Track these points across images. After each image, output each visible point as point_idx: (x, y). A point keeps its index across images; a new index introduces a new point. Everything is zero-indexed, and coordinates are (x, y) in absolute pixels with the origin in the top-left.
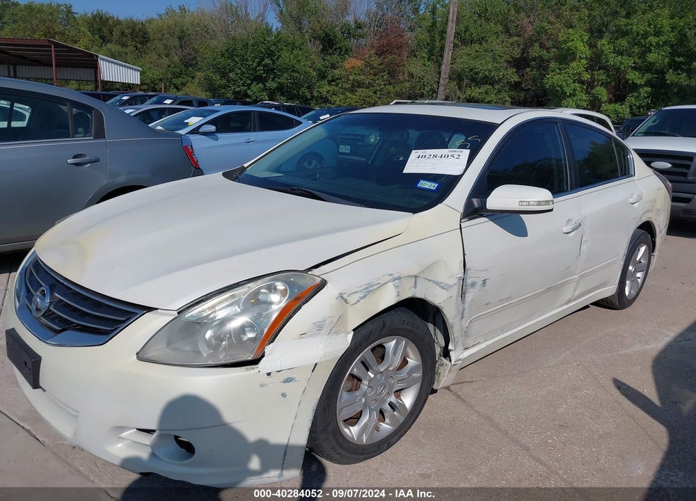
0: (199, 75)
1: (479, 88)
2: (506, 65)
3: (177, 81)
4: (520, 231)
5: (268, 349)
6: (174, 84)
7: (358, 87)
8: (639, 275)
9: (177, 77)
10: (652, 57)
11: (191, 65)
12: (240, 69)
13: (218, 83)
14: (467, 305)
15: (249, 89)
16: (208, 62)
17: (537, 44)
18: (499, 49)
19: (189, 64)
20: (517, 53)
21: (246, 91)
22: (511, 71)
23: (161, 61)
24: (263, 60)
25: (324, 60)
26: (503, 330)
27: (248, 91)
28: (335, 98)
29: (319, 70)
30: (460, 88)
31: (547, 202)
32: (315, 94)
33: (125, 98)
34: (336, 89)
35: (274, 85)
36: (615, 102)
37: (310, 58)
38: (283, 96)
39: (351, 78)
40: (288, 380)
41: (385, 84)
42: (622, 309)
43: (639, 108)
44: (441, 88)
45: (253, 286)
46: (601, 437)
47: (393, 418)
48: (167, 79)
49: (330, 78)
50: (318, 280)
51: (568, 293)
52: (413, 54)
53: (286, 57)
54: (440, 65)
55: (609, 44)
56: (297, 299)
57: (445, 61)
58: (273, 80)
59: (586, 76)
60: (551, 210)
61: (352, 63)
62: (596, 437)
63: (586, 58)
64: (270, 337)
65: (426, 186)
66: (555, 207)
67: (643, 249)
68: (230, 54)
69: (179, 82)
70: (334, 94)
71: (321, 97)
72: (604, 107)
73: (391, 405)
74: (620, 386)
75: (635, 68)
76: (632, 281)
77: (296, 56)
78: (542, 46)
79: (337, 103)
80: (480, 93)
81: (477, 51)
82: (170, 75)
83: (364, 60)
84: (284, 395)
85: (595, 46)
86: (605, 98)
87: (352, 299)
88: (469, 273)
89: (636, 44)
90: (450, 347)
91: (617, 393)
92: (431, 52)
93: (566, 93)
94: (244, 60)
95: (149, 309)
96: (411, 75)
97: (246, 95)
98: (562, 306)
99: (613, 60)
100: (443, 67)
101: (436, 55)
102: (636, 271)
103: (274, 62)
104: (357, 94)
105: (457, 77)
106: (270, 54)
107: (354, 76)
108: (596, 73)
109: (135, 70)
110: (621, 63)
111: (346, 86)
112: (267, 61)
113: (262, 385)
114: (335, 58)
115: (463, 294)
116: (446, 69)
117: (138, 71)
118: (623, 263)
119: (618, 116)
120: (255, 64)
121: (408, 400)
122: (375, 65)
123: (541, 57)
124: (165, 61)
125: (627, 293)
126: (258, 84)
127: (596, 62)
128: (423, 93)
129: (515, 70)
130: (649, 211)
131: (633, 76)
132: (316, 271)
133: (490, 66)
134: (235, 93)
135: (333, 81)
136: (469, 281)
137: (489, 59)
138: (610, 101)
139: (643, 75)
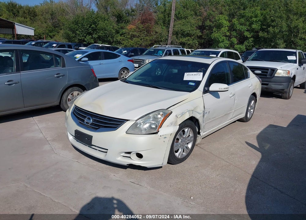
0: (62, 32)
1: (185, 38)
2: (196, 28)
3: (51, 34)
4: (218, 97)
5: (160, 130)
6: (49, 35)
7: (134, 37)
8: (252, 110)
9: (50, 32)
10: (254, 26)
11: (57, 27)
12: (81, 29)
13: (71, 36)
14: (205, 119)
15: (85, 38)
16: (66, 26)
17: (208, 20)
18: (193, 21)
19: (56, 26)
20: (200, 24)
21: (84, 39)
22: (198, 31)
23: (43, 25)
24: (91, 25)
25: (118, 25)
26: (213, 127)
27: (85, 39)
28: (124, 42)
29: (116, 30)
30: (177, 38)
31: (227, 88)
32: (115, 40)
33: (33, 43)
34: (124, 38)
35: (96, 36)
36: (240, 44)
37: (112, 25)
38: (101, 41)
39: (130, 33)
40: (165, 138)
41: (145, 36)
42: (247, 122)
43: (249, 46)
44: (169, 38)
45: (154, 113)
46: (243, 156)
47: (187, 151)
48: (46, 33)
49: (121, 33)
50: (170, 112)
51: (231, 116)
52: (157, 23)
53: (101, 24)
54: (168, 28)
55: (237, 20)
56: (166, 116)
57: (170, 27)
58: (96, 34)
59: (228, 34)
60: (228, 90)
61: (130, 27)
62: (242, 156)
63: (228, 26)
64: (160, 126)
65: (191, 84)
66: (229, 89)
67: (253, 102)
68: (76, 23)
69: (52, 35)
70: (123, 40)
71: (117, 41)
72: (236, 46)
73: (186, 147)
74: (247, 143)
75: (247, 31)
76: (250, 113)
77: (106, 24)
78: (210, 21)
79: (125, 44)
80: (185, 40)
81: (184, 22)
82: (47, 32)
83: (136, 25)
84: (164, 141)
85: (231, 21)
86: (236, 43)
87: (179, 116)
88: (205, 109)
89: (247, 21)
90: (200, 131)
91: (247, 145)
92: (164, 23)
93: (220, 41)
94: (82, 25)
95: (128, 120)
96: (156, 32)
97: (84, 41)
98: (229, 120)
99: (239, 27)
100: (170, 29)
101: (166, 23)
102: (251, 109)
103: (96, 27)
104: (133, 40)
105: (176, 33)
106: (95, 23)
107: (132, 32)
108: (232, 32)
109: (32, 29)
110: (242, 29)
111: (128, 37)
112: (93, 26)
113: (159, 139)
114: (123, 25)
115: (204, 116)
116: (171, 30)
117: (33, 29)
118: (247, 106)
119: (241, 50)
120: (88, 27)
121: (190, 146)
122: (141, 28)
123: (210, 25)
124: (45, 25)
125: (248, 117)
126: (89, 36)
127: (232, 28)
128: (162, 40)
129: (200, 30)
130: (254, 89)
131: (247, 34)
132: (169, 109)
133: (189, 29)
134: (79, 40)
135: (122, 34)
136: (205, 112)
137: (189, 26)
138: (238, 44)
139: (251, 33)
